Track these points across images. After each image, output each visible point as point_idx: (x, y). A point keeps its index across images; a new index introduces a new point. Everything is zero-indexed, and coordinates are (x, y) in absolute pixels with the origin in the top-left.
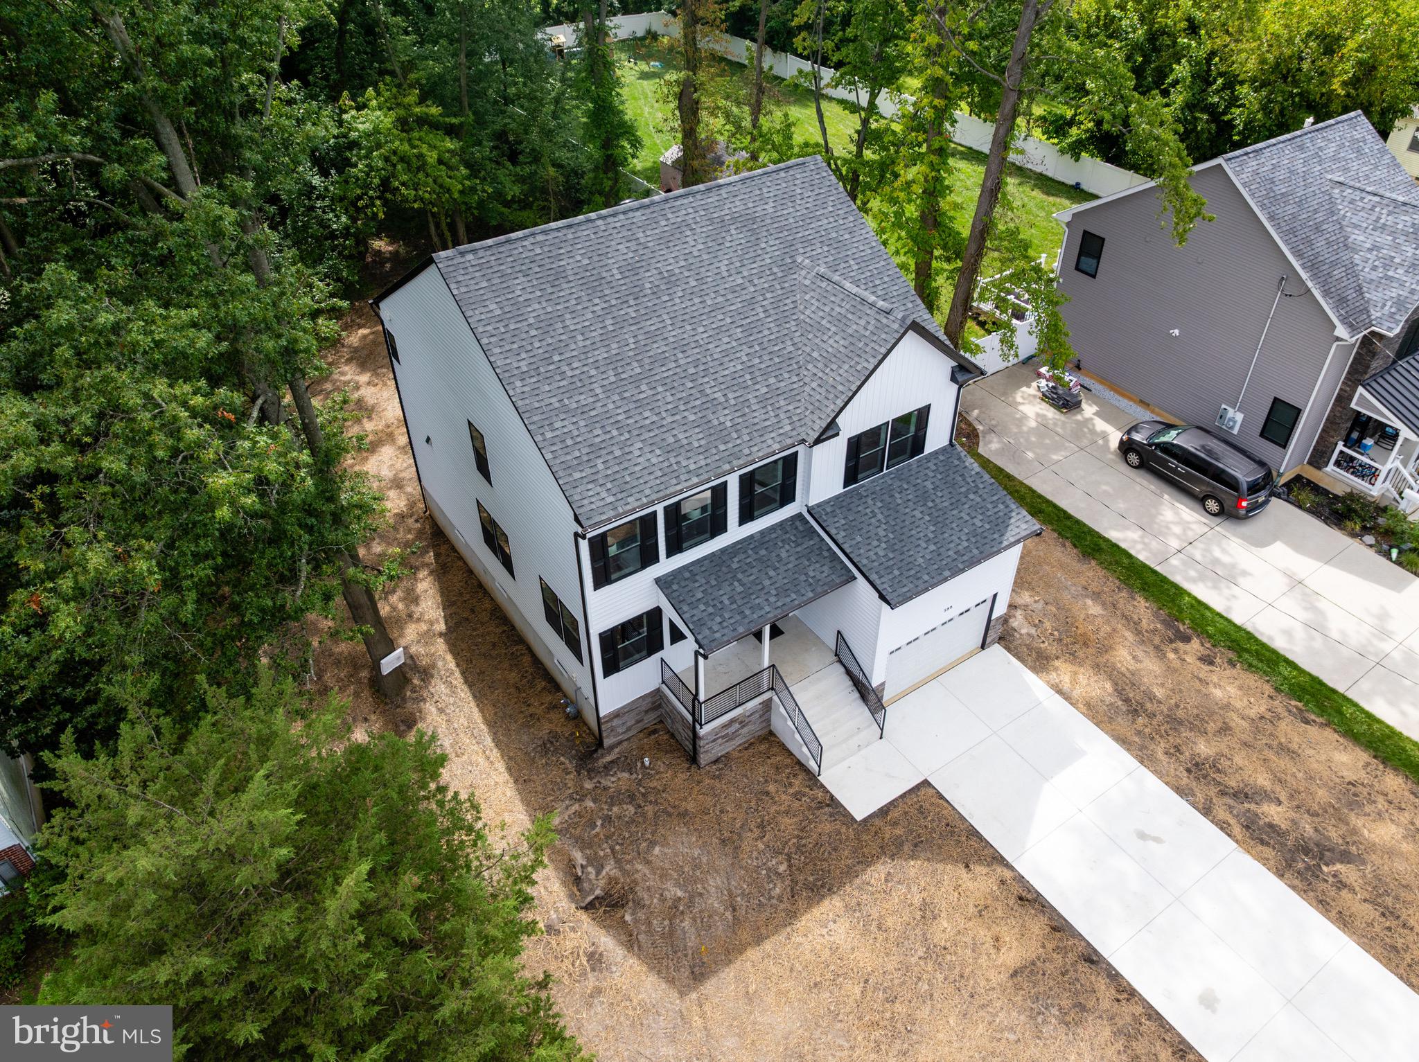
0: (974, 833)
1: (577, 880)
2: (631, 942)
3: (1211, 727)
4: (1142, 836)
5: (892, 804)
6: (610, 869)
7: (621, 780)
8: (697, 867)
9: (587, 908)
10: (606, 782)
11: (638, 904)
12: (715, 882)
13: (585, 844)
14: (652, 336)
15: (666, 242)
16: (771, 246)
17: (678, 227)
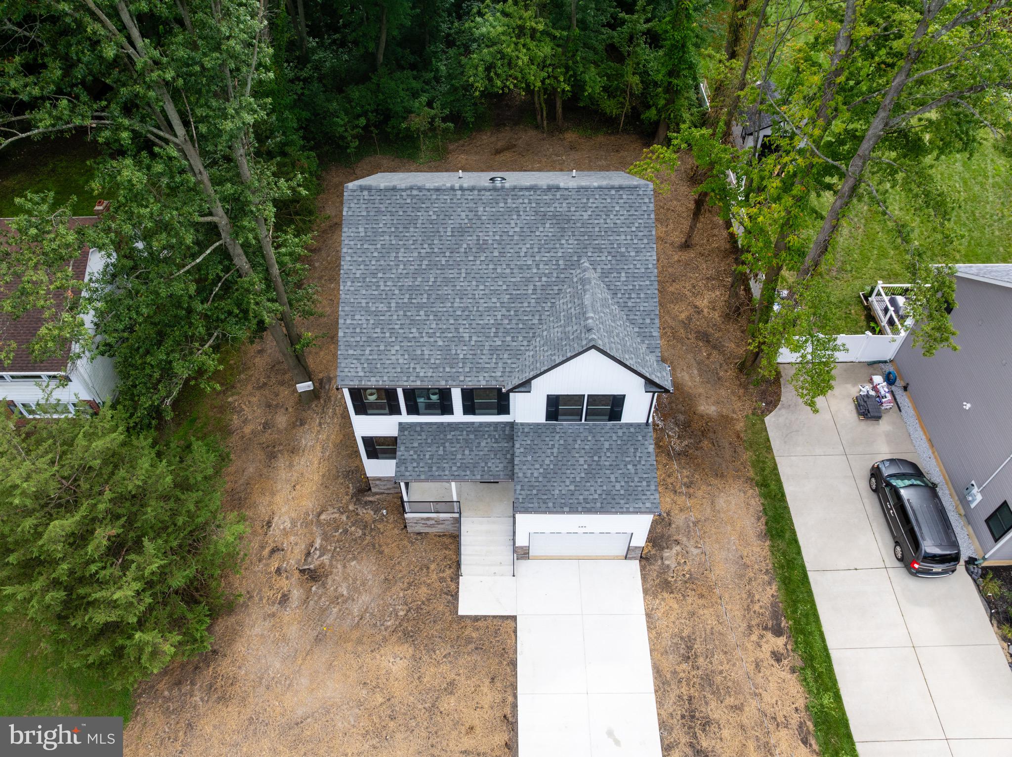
0: (513, 664)
1: (308, 554)
2: (305, 601)
4: (610, 733)
5: (485, 618)
6: (326, 558)
7: (367, 514)
8: (363, 584)
9: (301, 571)
10: (360, 511)
11: (324, 585)
12: (365, 598)
13: (326, 537)
14: (447, 281)
15: (495, 219)
16: (569, 244)
17: (510, 211)
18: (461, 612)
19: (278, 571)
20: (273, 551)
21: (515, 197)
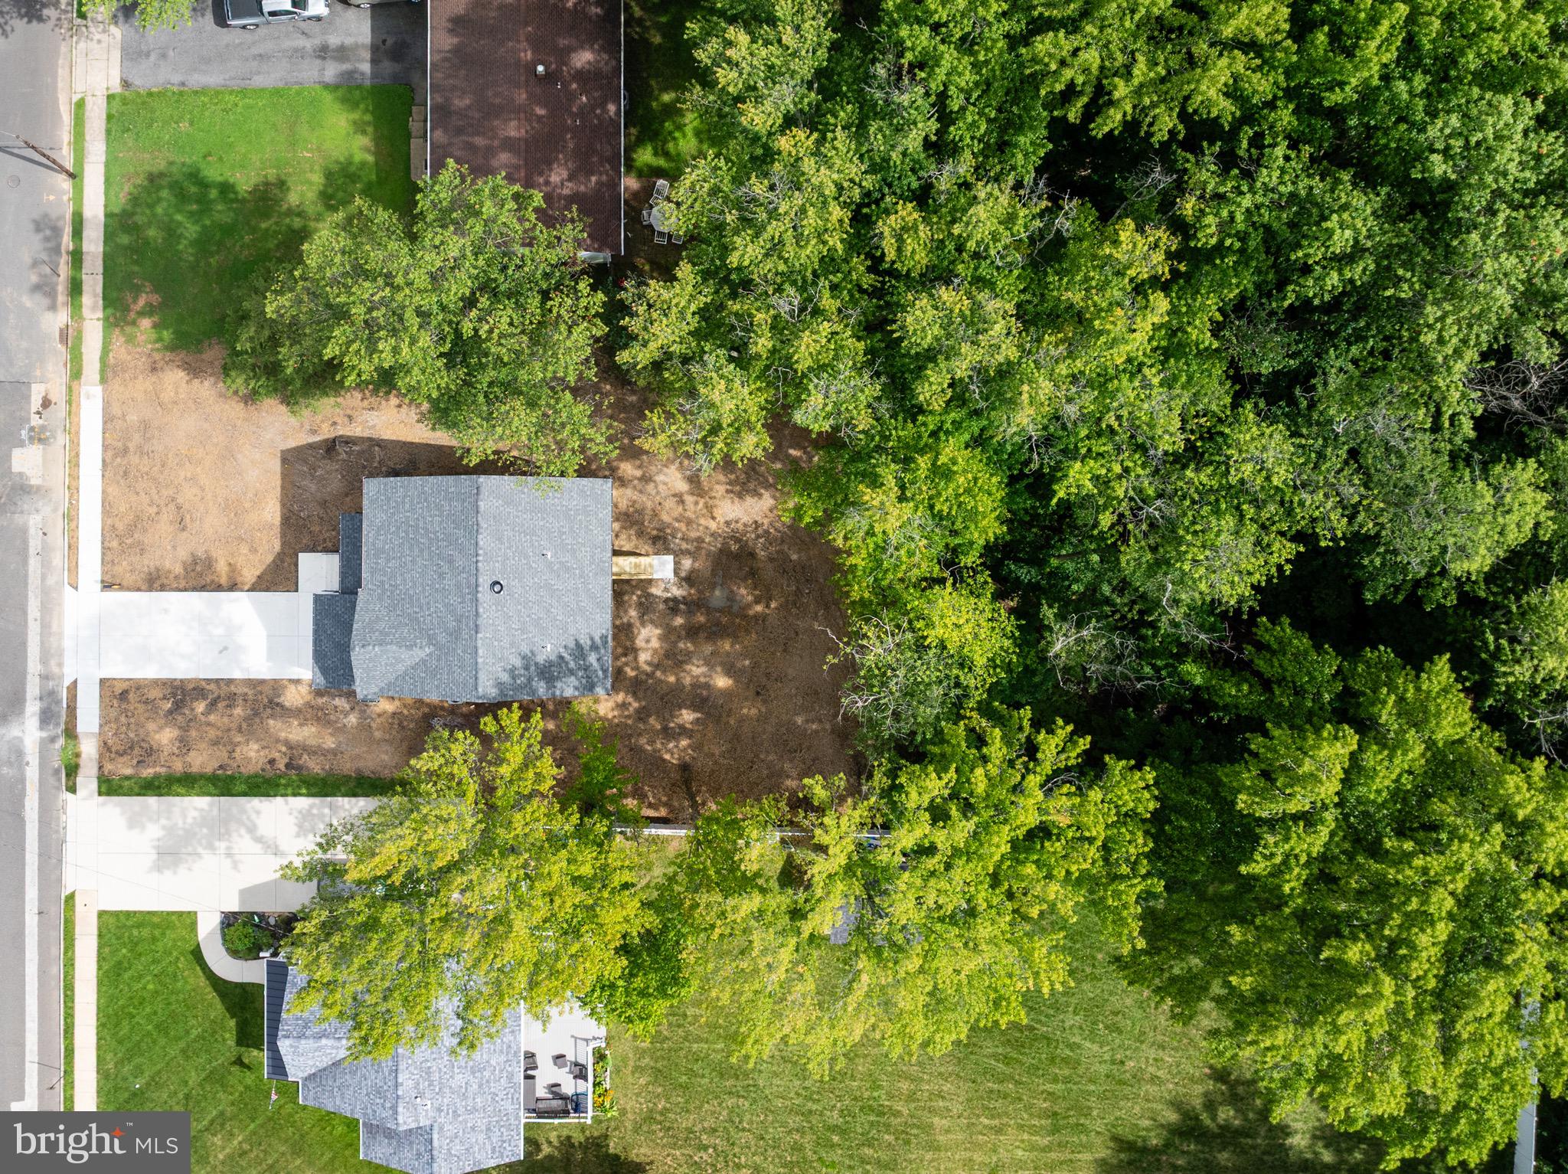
0: (267, 590)
1: (347, 443)
2: (310, 446)
3: (244, 726)
4: (226, 648)
5: (297, 571)
6: (344, 456)
8: (323, 485)
9: (334, 440)
11: (324, 458)
12: (313, 487)
13: (361, 453)
14: (421, 551)
15: (458, 586)
16: (442, 638)
17: (463, 597)
18: (300, 555)
19: (335, 423)
20: (350, 417)
21: (471, 600)
